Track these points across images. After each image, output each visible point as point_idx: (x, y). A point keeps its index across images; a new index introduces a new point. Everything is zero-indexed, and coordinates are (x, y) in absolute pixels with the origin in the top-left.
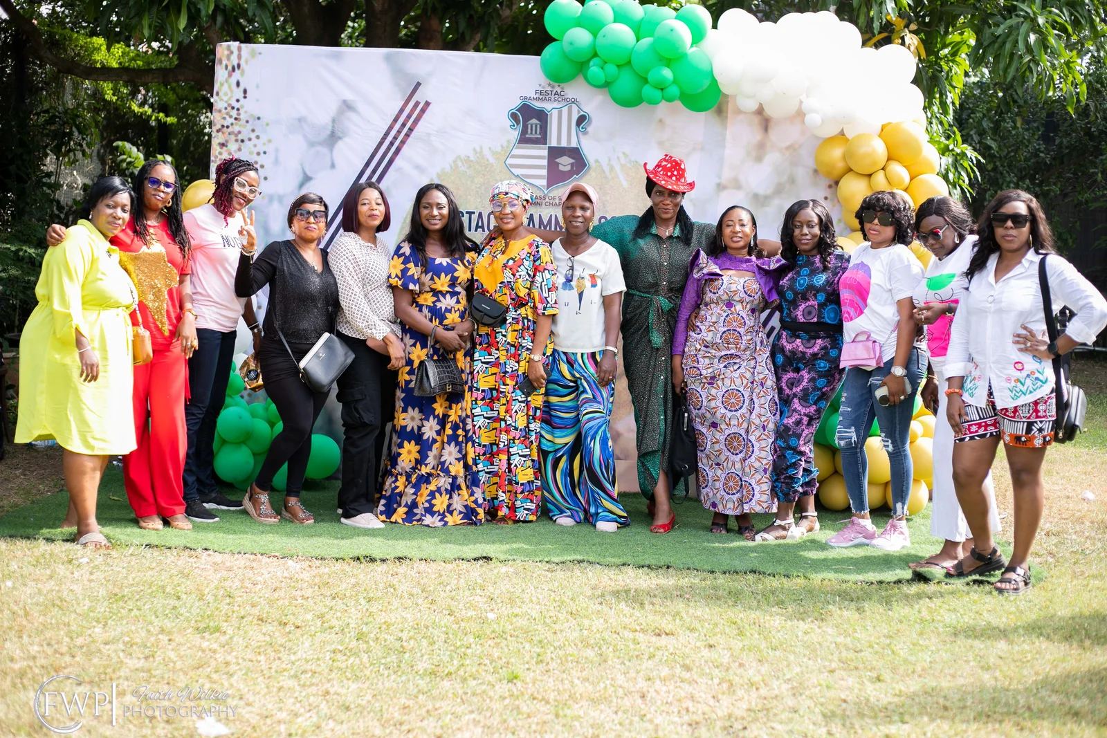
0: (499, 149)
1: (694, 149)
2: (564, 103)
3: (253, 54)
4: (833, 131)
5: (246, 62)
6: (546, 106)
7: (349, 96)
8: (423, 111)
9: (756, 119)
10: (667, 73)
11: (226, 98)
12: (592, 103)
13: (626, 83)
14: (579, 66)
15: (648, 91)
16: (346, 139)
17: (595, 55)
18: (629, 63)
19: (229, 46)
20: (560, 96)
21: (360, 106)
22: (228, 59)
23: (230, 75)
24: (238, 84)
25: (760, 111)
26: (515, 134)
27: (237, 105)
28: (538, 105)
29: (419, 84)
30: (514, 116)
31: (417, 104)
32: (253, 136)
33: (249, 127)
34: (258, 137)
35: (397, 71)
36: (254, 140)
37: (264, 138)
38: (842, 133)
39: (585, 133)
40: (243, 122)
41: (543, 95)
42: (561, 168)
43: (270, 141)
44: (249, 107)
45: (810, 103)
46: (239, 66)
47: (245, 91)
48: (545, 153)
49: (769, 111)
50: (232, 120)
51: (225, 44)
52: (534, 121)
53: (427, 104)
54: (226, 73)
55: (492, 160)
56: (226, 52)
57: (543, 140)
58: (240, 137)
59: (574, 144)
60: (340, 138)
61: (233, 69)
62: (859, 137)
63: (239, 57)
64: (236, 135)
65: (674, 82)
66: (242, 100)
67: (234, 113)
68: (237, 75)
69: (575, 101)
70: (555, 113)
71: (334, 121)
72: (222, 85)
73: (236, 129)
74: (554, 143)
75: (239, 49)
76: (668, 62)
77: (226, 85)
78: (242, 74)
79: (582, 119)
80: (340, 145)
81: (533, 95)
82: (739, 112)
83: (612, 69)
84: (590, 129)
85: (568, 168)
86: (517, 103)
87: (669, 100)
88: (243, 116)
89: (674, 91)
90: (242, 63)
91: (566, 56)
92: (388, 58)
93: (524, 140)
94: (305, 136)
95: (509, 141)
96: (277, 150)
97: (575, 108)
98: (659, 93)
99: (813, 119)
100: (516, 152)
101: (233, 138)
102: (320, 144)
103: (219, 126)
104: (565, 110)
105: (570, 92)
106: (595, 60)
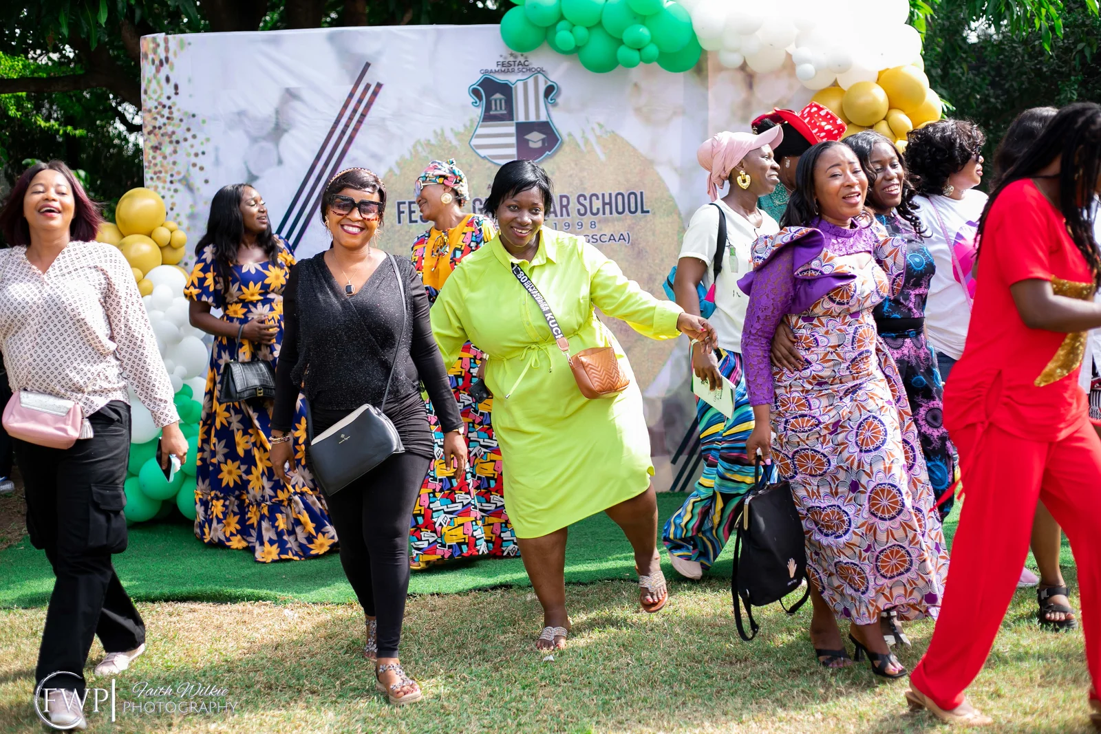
0: (462, 130)
1: (675, 113)
2: (529, 74)
3: (182, 45)
4: (827, 83)
5: (175, 54)
6: (511, 78)
7: (292, 84)
8: (375, 94)
9: (740, 76)
10: (644, 32)
11: (155, 96)
12: (558, 71)
13: (598, 47)
14: (544, 33)
15: (623, 52)
16: (293, 132)
17: (562, 17)
18: (599, 24)
19: (154, 39)
20: (524, 67)
21: (306, 94)
22: (155, 52)
23: (158, 71)
24: (168, 80)
25: (743, 67)
26: (479, 112)
27: (168, 103)
28: (501, 78)
29: (368, 65)
30: (475, 92)
31: (368, 87)
32: (189, 135)
33: (184, 126)
34: (194, 137)
35: (344, 53)
36: (191, 141)
37: (201, 137)
38: (835, 84)
39: (555, 105)
40: (176, 121)
41: (506, 67)
42: (532, 145)
43: (208, 140)
44: (182, 104)
45: (800, 52)
46: (167, 59)
47: (176, 87)
48: (513, 130)
49: (753, 66)
50: (164, 120)
51: (149, 36)
52: (498, 96)
53: (379, 86)
54: (153, 69)
55: (455, 142)
56: (152, 45)
57: (509, 116)
58: (174, 138)
59: (543, 118)
60: (286, 131)
61: (161, 64)
62: (855, 86)
63: (167, 49)
64: (170, 136)
65: (652, 41)
66: (174, 98)
67: (166, 112)
68: (165, 70)
69: (541, 71)
70: (520, 86)
71: (277, 112)
72: (150, 81)
73: (169, 129)
74: (522, 119)
75: (166, 41)
76: (642, 19)
77: (154, 83)
78: (172, 68)
79: (550, 90)
80: (286, 139)
81: (494, 67)
82: (720, 68)
83: (581, 31)
84: (560, 100)
85: (539, 145)
86: (476, 78)
87: (648, 61)
88: (176, 115)
89: (652, 50)
90: (171, 55)
91: (530, 22)
92: (331, 38)
93: (488, 117)
94: (247, 133)
95: (472, 121)
96: (217, 149)
97: (541, 78)
98: (636, 55)
99: (807, 69)
100: (481, 131)
101: (167, 139)
102: (264, 138)
103: (150, 128)
104: (531, 82)
105: (535, 62)
106: (562, 24)
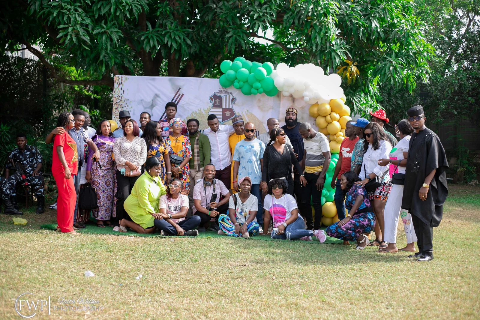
0: (206, 109)
1: (270, 108)
2: (227, 94)
3: (126, 79)
4: (314, 102)
5: (124, 82)
6: (222, 95)
7: (157, 92)
8: (181, 97)
9: (290, 98)
10: (259, 84)
11: (117, 93)
12: (236, 93)
13: (246, 87)
14: (231, 82)
15: (253, 90)
16: (157, 106)
17: (236, 78)
18: (247, 81)
19: (118, 77)
20: (226, 92)
21: (161, 96)
22: (118, 81)
23: (119, 86)
24: (121, 89)
25: (291, 96)
26: (212, 104)
27: (121, 96)
28: (219, 95)
29: (180, 88)
30: (211, 98)
31: (180, 95)
32: (126, 105)
33: (125, 103)
34: (128, 106)
35: (173, 84)
36: (127, 107)
37: (130, 106)
38: (317, 103)
39: (234, 104)
40: (123, 101)
41: (221, 92)
42: (227, 115)
43: (132, 107)
44: (125, 96)
45: (306, 93)
46: (122, 83)
47: (124, 91)
48: (221, 110)
49: (294, 96)
50: (120, 101)
51: (117, 76)
52: (218, 100)
53: (183, 95)
54: (117, 85)
55: (204, 113)
56: (117, 79)
57: (220, 106)
58: (122, 106)
59: (231, 107)
60: (154, 106)
61: (120, 84)
62: (321, 104)
63: (122, 80)
64: (121, 105)
65: (261, 87)
66: (123, 94)
67: (120, 98)
68: (121, 86)
69: (231, 93)
70: (224, 98)
71: (152, 101)
72: (116, 89)
73: (121, 103)
74: (224, 107)
75: (122, 77)
76: (259, 81)
77: (117, 89)
78: (123, 86)
79: (233, 99)
80: (154, 108)
81: (217, 91)
82: (284, 96)
83: (241, 83)
84: (236, 102)
85: (229, 115)
86: (212, 94)
87: (260, 93)
88: (123, 99)
89: (261, 90)
90: (123, 82)
91: (227, 79)
92: (170, 80)
93: (214, 106)
94: (143, 106)
95: (209, 107)
96: (134, 110)
97: (231, 95)
98: (256, 91)
99: (307, 98)
100: (212, 110)
101: (120, 106)
102: (148, 108)
103: (115, 103)
104: (228, 96)
105: (229, 91)
106: (236, 80)
